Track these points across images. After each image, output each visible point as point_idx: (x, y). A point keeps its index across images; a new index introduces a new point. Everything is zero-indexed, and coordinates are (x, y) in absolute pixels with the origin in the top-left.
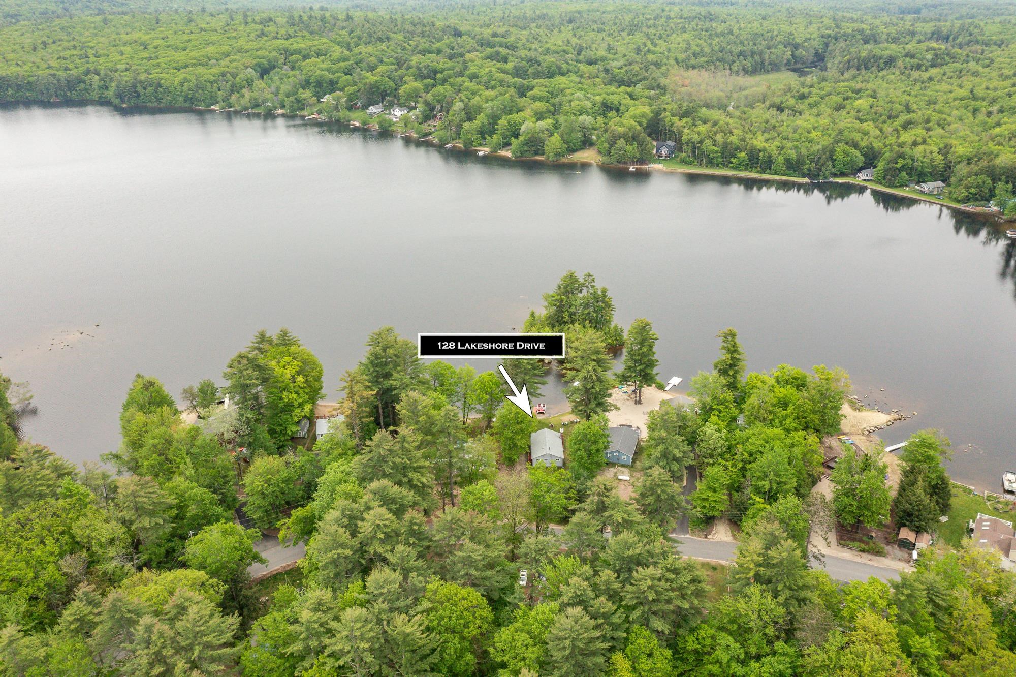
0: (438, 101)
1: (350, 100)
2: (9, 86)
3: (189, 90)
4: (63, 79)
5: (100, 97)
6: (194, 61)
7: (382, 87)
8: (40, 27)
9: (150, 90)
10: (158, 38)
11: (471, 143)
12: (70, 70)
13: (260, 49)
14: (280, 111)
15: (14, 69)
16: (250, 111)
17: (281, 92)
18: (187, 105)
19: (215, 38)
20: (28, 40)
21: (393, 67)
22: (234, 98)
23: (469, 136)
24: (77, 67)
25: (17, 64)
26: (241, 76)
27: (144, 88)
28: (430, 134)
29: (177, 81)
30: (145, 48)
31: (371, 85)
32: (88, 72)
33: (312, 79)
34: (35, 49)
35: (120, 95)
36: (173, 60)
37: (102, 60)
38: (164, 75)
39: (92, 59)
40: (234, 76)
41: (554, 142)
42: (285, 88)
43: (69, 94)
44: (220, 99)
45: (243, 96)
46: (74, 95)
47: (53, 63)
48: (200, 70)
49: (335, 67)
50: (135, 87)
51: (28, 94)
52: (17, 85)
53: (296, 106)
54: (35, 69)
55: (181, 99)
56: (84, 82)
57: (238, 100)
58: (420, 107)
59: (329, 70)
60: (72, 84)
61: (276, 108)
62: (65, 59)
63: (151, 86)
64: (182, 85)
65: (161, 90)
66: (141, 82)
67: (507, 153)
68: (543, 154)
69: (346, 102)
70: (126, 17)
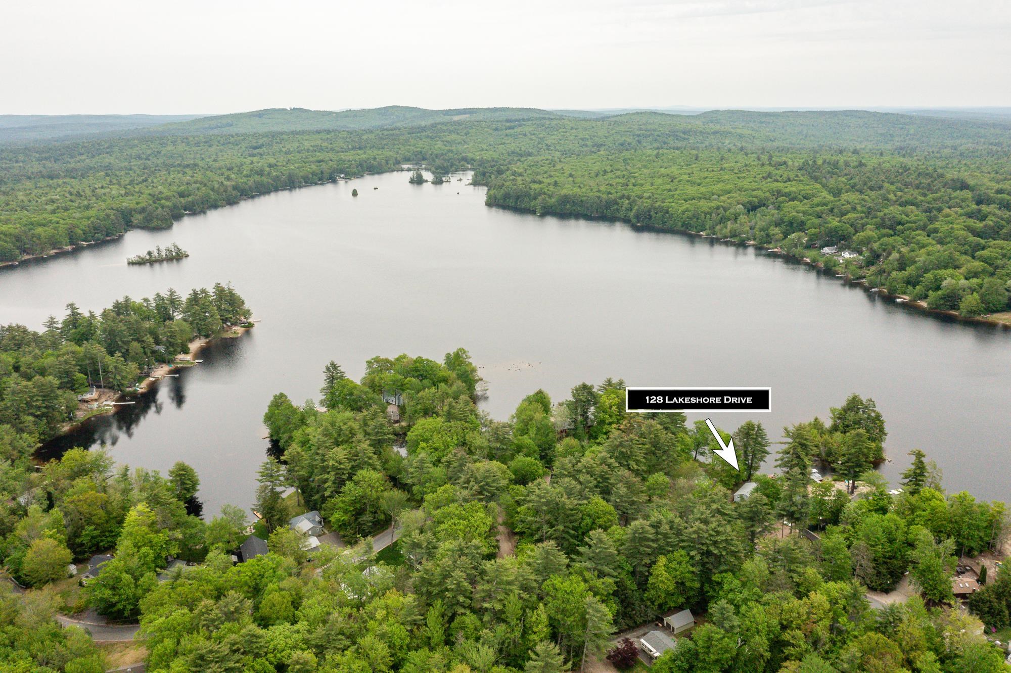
0: (884, 250)
1: (811, 240)
2: (568, 202)
3: (688, 217)
4: (604, 201)
5: (625, 216)
6: (700, 195)
7: (840, 232)
8: (610, 157)
9: (660, 214)
10: (685, 174)
11: (895, 290)
12: (611, 194)
13: (758, 189)
14: (752, 242)
15: (576, 190)
16: (728, 239)
17: (758, 227)
18: (682, 229)
19: (727, 177)
20: (596, 168)
21: (863, 215)
22: (718, 228)
23: (895, 284)
24: (617, 193)
25: (580, 187)
26: (732, 210)
27: (656, 213)
28: (864, 277)
29: (681, 209)
30: (672, 181)
31: (831, 229)
32: (623, 197)
33: (786, 219)
34: (597, 175)
35: (637, 217)
36: (685, 193)
37: (636, 188)
38: (673, 204)
39: (631, 187)
40: (725, 210)
41: (971, 300)
42: (761, 224)
43: (605, 211)
44: (707, 227)
45: (726, 227)
46: (608, 213)
47: (603, 188)
48: (703, 203)
49: (810, 211)
50: (649, 211)
51: (579, 209)
52: (573, 202)
53: (764, 239)
54: (589, 191)
55: (680, 224)
56: (617, 204)
57: (721, 230)
58: (867, 254)
59: (804, 213)
60: (609, 204)
61: (749, 239)
62: (611, 185)
63: (661, 212)
64: (683, 213)
65: (667, 215)
66: (655, 208)
67: (924, 304)
68: (959, 309)
69: (807, 241)
70: (677, 152)
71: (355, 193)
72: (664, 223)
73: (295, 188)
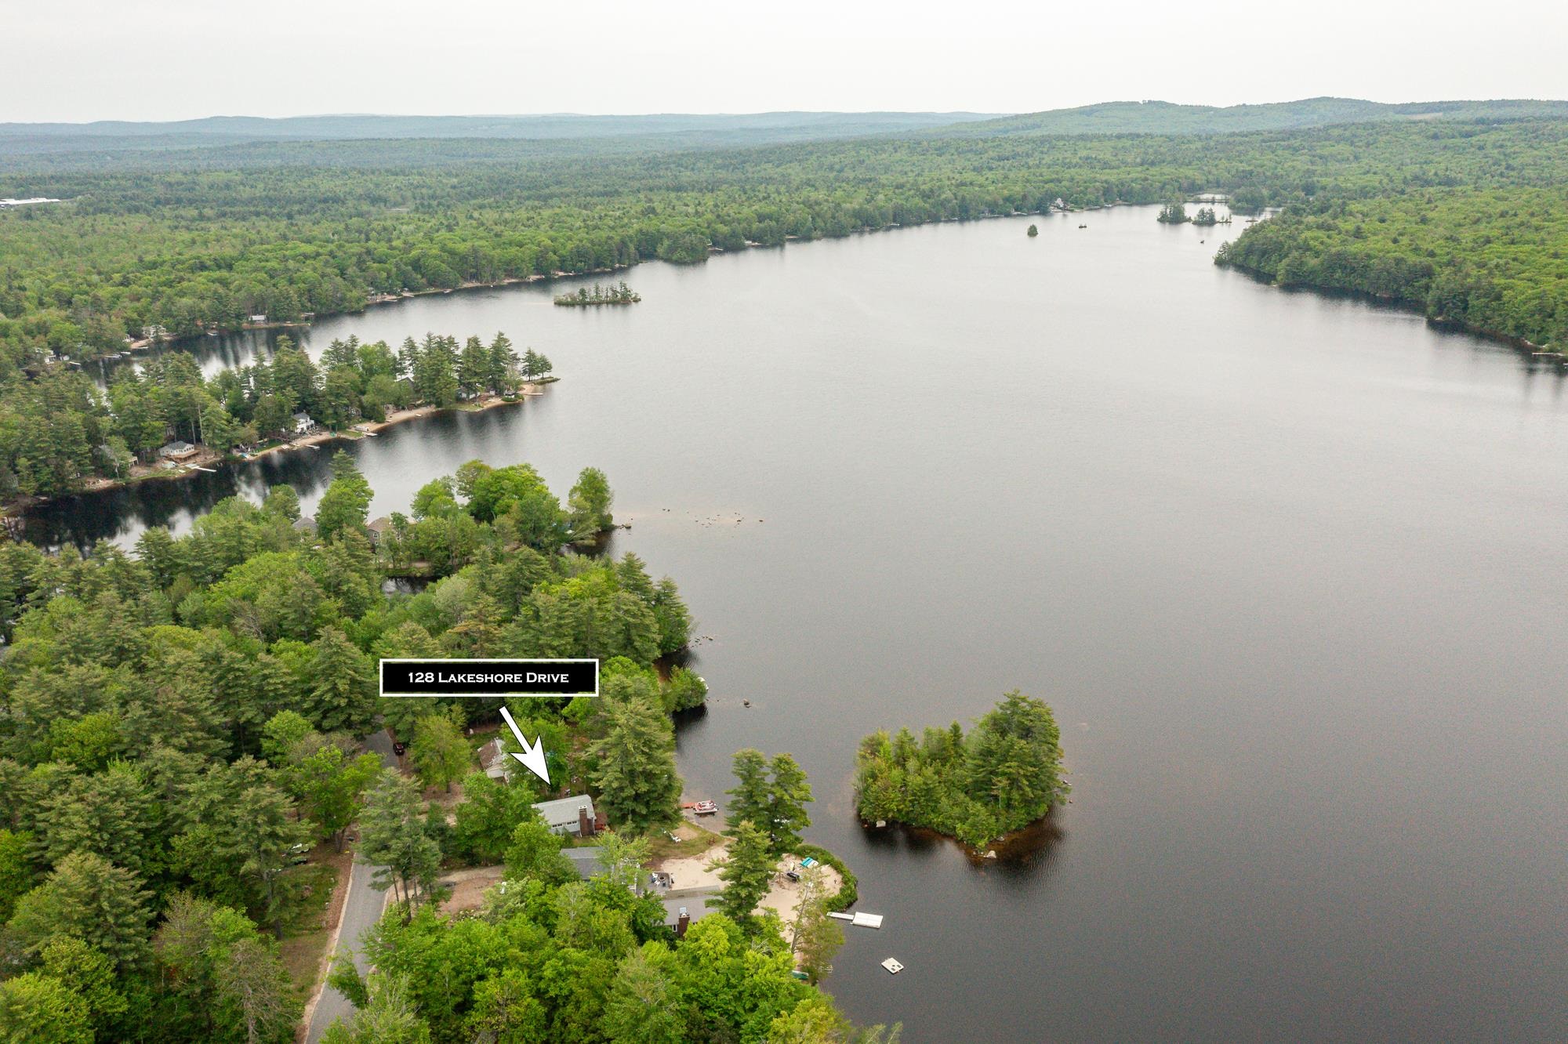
3: (1528, 312)
9: (1484, 301)
18: (1513, 334)
27: (1477, 299)
35: (1440, 303)
43: (1402, 289)
50: (1467, 293)
51: (1358, 281)
55: (1511, 323)
63: (1486, 296)
65: (1495, 303)
66: (1477, 288)
71: (1033, 232)
72: (1485, 319)
73: (968, 219)
